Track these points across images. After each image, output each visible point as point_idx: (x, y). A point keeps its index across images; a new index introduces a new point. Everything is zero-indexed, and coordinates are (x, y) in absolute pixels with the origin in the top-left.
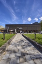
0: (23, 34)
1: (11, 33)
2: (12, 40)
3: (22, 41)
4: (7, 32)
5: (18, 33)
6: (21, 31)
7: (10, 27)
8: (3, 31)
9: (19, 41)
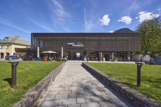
0: (85, 61)
1: (48, 60)
2: (46, 87)
3: (87, 88)
4: (35, 57)
5: (70, 59)
6: (78, 54)
7: (44, 41)
8: (23, 54)
9: (74, 89)
